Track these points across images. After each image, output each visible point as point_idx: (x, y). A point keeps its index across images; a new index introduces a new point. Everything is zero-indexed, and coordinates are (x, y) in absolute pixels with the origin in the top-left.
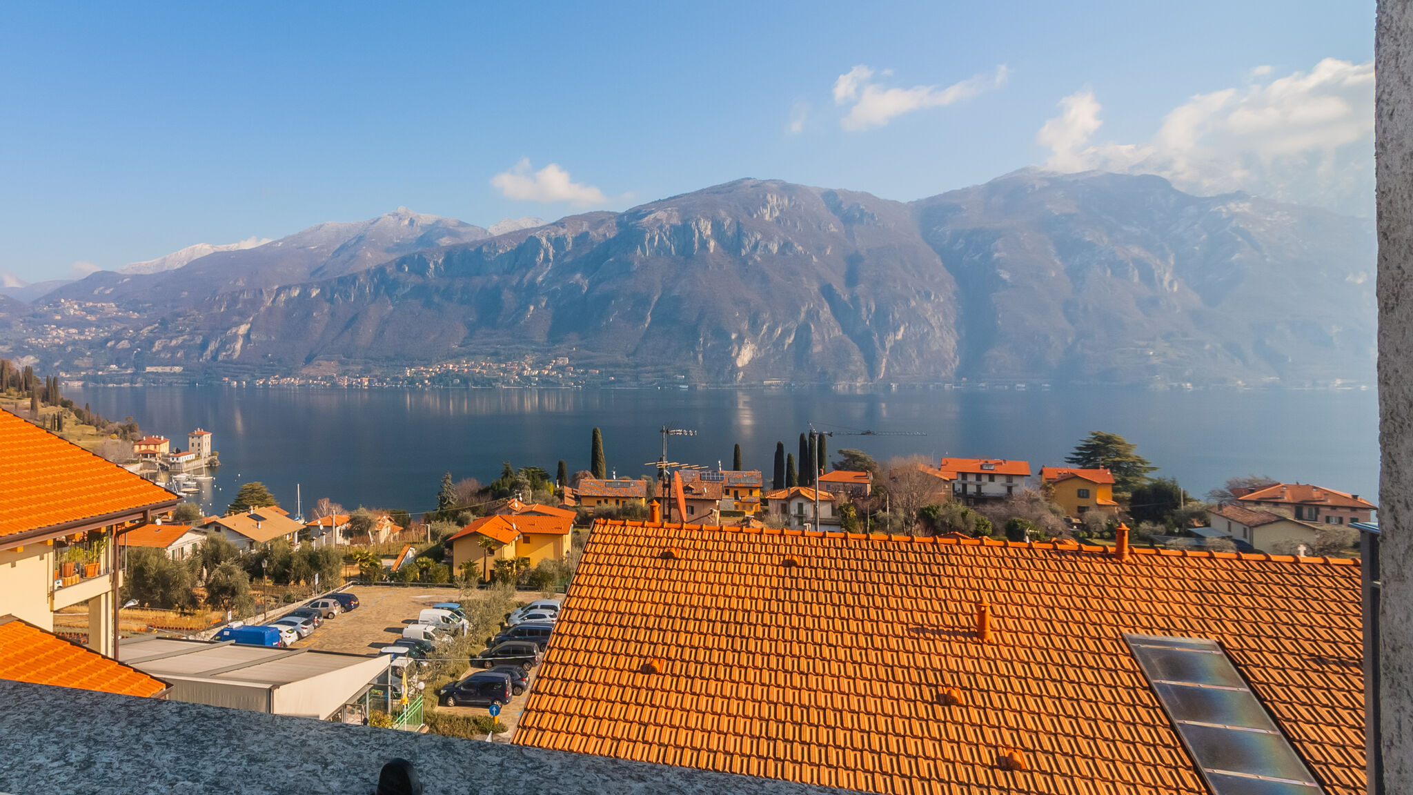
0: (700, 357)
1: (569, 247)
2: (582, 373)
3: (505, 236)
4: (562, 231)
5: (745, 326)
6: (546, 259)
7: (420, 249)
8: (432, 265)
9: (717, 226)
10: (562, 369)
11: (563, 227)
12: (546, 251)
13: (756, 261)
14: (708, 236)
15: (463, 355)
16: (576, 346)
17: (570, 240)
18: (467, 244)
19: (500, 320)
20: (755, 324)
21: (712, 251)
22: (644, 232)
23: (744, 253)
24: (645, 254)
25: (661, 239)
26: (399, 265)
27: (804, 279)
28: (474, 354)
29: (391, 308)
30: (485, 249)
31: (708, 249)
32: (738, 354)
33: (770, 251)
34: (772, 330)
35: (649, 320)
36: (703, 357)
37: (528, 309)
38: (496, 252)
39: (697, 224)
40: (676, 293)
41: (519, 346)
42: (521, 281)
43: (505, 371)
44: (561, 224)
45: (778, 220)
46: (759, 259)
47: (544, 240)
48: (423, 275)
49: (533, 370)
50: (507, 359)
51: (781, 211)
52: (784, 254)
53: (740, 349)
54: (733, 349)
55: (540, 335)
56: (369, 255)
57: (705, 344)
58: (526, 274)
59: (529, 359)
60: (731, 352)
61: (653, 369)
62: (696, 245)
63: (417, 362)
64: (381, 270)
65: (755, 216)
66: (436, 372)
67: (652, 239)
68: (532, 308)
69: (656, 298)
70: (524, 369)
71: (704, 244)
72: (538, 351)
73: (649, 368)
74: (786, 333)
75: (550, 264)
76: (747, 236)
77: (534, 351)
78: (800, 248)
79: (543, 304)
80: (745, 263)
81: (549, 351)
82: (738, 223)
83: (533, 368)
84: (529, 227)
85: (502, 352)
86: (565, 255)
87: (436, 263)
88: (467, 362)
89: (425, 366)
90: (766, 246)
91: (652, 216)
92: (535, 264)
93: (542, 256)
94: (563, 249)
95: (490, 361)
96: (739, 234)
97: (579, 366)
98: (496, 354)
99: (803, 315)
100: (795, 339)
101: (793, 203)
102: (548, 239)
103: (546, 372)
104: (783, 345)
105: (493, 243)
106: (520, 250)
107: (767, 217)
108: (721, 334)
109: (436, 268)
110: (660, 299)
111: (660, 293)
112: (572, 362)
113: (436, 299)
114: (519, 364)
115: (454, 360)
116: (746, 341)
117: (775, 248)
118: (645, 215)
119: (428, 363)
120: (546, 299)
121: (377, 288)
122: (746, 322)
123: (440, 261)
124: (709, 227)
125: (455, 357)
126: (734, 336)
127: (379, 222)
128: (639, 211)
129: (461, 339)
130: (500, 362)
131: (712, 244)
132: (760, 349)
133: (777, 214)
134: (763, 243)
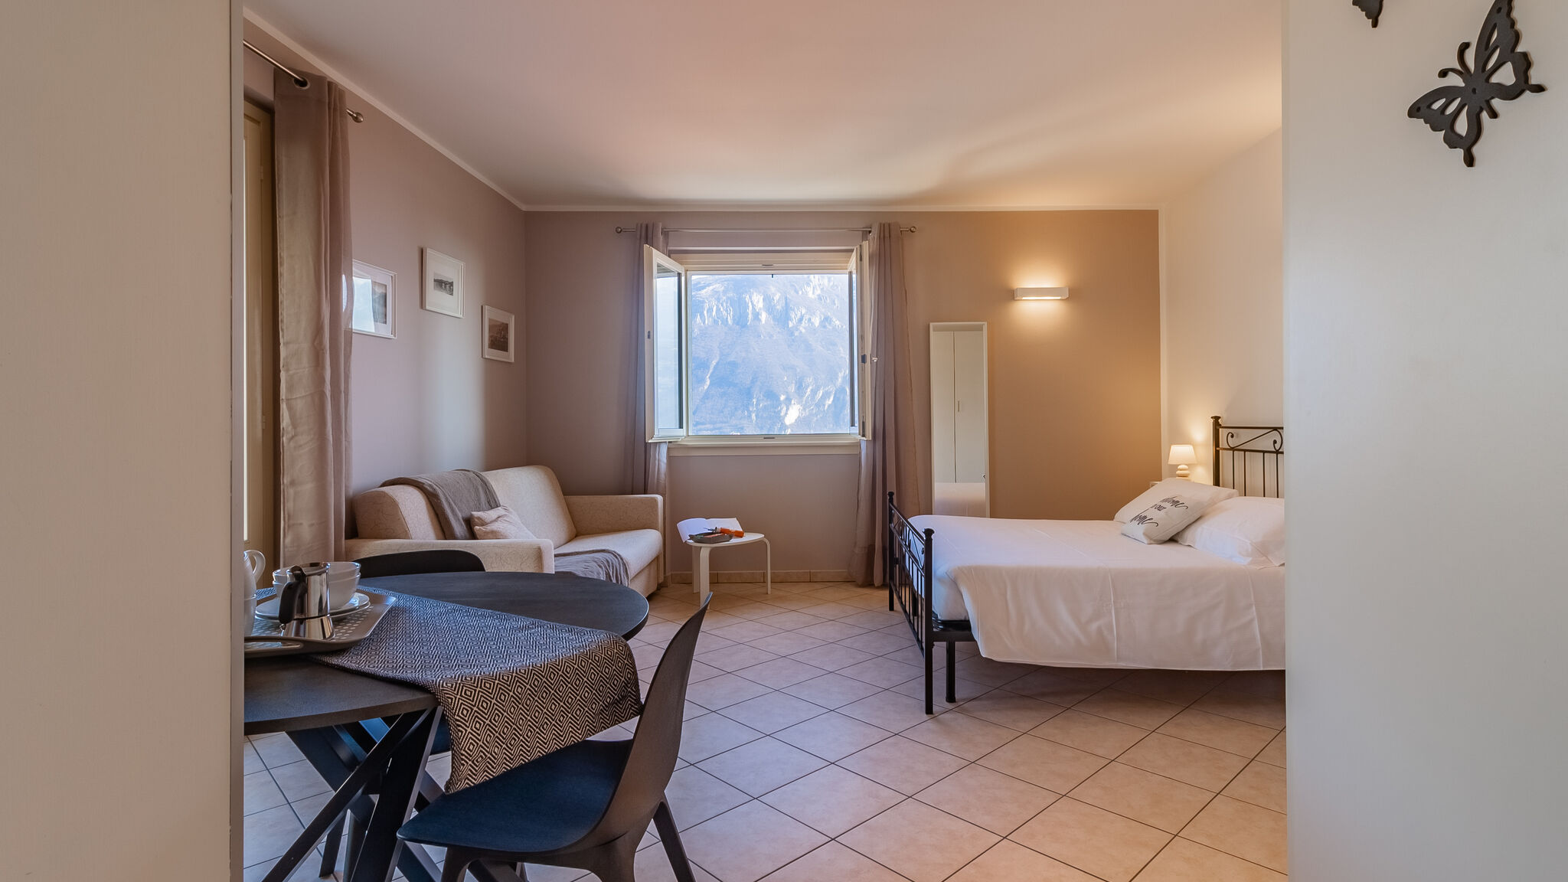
0: (753, 416)
5: (792, 389)
9: (768, 299)
13: (801, 332)
14: (760, 309)
20: (800, 387)
21: (763, 322)
22: (703, 302)
23: (791, 325)
24: (704, 323)
25: (718, 310)
27: (841, 349)
31: (760, 320)
32: (786, 414)
33: (812, 324)
34: (814, 392)
35: (708, 383)
36: (756, 416)
39: (750, 298)
40: (732, 358)
45: (820, 298)
46: (803, 331)
51: (822, 289)
52: (825, 327)
53: (787, 409)
54: (781, 409)
57: (758, 404)
60: (780, 411)
61: (712, 427)
62: (750, 316)
65: (800, 293)
67: (710, 310)
69: (714, 363)
71: (757, 316)
73: (708, 426)
74: (826, 395)
76: (793, 310)
78: (837, 323)
80: (792, 334)
82: (786, 298)
90: (810, 319)
91: (711, 288)
96: (787, 308)
99: (840, 380)
100: (833, 401)
101: (831, 284)
104: (824, 405)
107: (810, 295)
108: (771, 395)
110: (717, 363)
111: (718, 358)
116: (793, 402)
117: (817, 321)
118: (703, 288)
122: (793, 385)
124: (761, 300)
126: (782, 398)
128: (700, 283)
131: (764, 316)
132: (804, 409)
133: (818, 292)
134: (807, 317)
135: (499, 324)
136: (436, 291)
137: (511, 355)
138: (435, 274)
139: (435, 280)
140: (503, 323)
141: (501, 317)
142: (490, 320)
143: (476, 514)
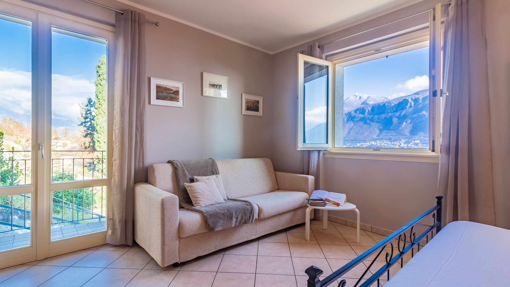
1: (420, 102)
2: (425, 146)
3: (394, 100)
4: (417, 96)
6: (411, 106)
7: (362, 106)
8: (367, 111)
10: (417, 144)
11: (418, 94)
12: (411, 104)
15: (378, 139)
16: (423, 136)
17: (421, 99)
18: (380, 103)
19: (392, 128)
26: (356, 111)
28: (382, 139)
29: (353, 125)
30: (386, 104)
37: (403, 124)
38: (390, 105)
41: (399, 136)
42: (400, 114)
43: (393, 145)
44: (417, 93)
47: (410, 100)
48: (364, 114)
49: (405, 144)
50: (395, 141)
55: (407, 132)
56: (346, 109)
58: (402, 112)
59: (403, 141)
63: (361, 141)
64: (350, 113)
66: (368, 145)
68: (404, 123)
70: (401, 144)
72: (407, 138)
75: (412, 108)
77: (405, 138)
79: (409, 122)
81: (411, 138)
83: (404, 143)
84: (404, 96)
85: (392, 138)
86: (419, 104)
87: (368, 110)
88: (379, 142)
89: (364, 143)
92: (406, 108)
93: (409, 105)
94: (418, 102)
95: (388, 141)
97: (424, 144)
98: (390, 139)
102: (412, 99)
103: (410, 145)
105: (389, 102)
106: (400, 104)
109: (368, 111)
112: (421, 142)
113: (368, 121)
114: (399, 143)
115: (375, 141)
119: (365, 142)
120: (410, 120)
121: (348, 119)
123: (370, 109)
125: (375, 140)
127: (349, 98)
129: (377, 134)
130: (392, 142)
135: (253, 101)
136: (210, 89)
137: (260, 113)
138: (209, 82)
139: (209, 84)
140: (255, 100)
141: (253, 98)
142: (246, 99)
143: (195, 177)
